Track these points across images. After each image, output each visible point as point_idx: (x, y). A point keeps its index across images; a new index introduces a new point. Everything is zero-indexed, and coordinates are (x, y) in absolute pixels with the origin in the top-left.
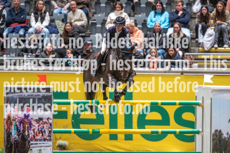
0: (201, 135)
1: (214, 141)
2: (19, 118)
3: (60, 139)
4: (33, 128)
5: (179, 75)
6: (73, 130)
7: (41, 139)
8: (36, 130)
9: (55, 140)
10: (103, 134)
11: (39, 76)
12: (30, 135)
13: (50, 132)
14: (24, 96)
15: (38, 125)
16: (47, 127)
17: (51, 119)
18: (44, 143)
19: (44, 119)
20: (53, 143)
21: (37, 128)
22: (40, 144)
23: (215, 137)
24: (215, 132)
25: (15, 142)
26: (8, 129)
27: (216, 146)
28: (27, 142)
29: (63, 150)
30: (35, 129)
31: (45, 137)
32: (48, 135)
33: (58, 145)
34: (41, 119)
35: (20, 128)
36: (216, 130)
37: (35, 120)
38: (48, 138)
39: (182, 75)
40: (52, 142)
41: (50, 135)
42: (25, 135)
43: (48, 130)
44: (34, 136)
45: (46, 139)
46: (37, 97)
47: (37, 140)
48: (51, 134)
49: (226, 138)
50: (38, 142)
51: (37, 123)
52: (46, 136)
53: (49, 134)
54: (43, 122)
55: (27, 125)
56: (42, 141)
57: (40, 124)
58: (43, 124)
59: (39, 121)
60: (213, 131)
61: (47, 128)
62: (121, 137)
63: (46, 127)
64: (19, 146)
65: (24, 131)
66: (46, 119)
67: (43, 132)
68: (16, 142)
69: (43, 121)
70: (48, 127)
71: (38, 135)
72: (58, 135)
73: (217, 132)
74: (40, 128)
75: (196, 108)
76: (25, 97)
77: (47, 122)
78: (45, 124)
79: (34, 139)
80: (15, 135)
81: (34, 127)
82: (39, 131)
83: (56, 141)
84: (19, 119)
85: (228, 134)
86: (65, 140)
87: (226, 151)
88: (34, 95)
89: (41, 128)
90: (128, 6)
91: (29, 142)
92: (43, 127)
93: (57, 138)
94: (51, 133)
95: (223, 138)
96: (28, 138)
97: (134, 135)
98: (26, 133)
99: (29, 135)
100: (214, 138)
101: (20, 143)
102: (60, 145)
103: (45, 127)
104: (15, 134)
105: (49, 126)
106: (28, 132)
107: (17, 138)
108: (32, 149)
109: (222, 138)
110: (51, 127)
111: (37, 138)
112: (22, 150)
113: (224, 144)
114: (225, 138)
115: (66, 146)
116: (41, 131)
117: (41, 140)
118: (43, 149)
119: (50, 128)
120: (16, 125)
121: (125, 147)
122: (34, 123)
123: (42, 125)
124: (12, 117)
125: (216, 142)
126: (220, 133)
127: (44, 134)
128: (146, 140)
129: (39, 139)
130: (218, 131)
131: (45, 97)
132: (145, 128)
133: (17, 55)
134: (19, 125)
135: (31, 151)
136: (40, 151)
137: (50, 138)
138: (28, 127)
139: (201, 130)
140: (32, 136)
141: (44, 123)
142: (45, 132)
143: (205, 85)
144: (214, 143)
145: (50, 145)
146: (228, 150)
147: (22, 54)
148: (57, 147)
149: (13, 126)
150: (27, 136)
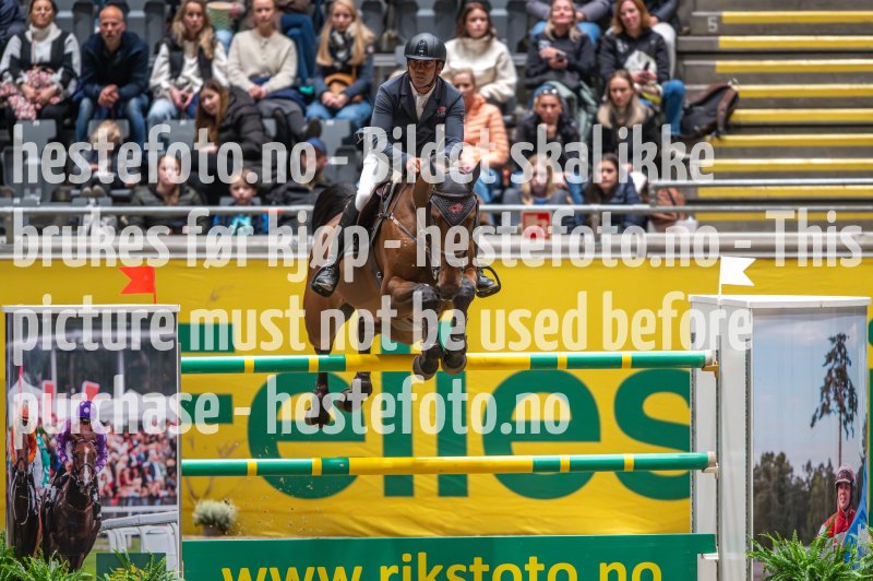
0: (713, 474)
1: (759, 495)
3: (207, 495)
4: (109, 459)
6: (252, 463)
7: (140, 498)
8: (120, 466)
9: (190, 501)
10: (362, 477)
11: (128, 271)
12: (101, 484)
13: (171, 471)
15: (126, 446)
16: (161, 455)
18: (151, 512)
20: (181, 510)
21: (126, 458)
22: (134, 514)
23: (762, 479)
24: (762, 463)
25: (47, 510)
26: (21, 463)
27: (768, 510)
28: (90, 507)
29: (216, 535)
30: (117, 462)
31: (153, 489)
32: (163, 483)
33: (202, 517)
35: (64, 458)
36: (767, 454)
38: (163, 493)
40: (177, 507)
41: (173, 482)
42: (82, 483)
43: (163, 466)
45: (157, 497)
48: (175, 479)
49: (804, 484)
50: (130, 509)
51: (125, 441)
52: (157, 485)
53: (169, 480)
54: (145, 435)
55: (89, 446)
56: (141, 504)
57: (135, 442)
58: (146, 444)
59: (131, 434)
60: (756, 460)
61: (159, 459)
62: (426, 484)
63: (157, 453)
64: (62, 523)
65: (77, 470)
67: (146, 470)
68: (51, 510)
70: (164, 454)
71: (128, 482)
72: (200, 483)
73: (771, 461)
74: (134, 457)
75: (694, 377)
77: (162, 435)
78: (151, 442)
80: (46, 485)
81: (114, 455)
82: (132, 468)
83: (194, 505)
85: (809, 467)
86: (225, 499)
87: (803, 530)
89: (138, 458)
90: (444, 15)
91: (96, 509)
92: (147, 454)
93: (197, 493)
94: (173, 475)
95: (793, 482)
96: (92, 492)
97: (471, 478)
98: (87, 475)
99: (95, 483)
100: (761, 484)
101: (64, 512)
102: (205, 516)
103: (152, 452)
104: (45, 481)
105: (167, 449)
106: (93, 472)
107: (52, 496)
108: (109, 532)
109: (787, 483)
110: (173, 455)
111: (125, 492)
112: (72, 539)
113: (795, 502)
114: (800, 483)
115: (227, 520)
116: (139, 467)
117: (137, 501)
118: (149, 534)
119: (170, 457)
120: (50, 450)
121: (441, 522)
122: (112, 440)
123: (142, 447)
125: (768, 500)
126: (780, 466)
127: (149, 478)
129: (133, 498)
130: (774, 459)
132: (510, 452)
133: (49, 196)
134: (59, 449)
135: (103, 540)
136: (136, 540)
137: (172, 494)
138: (92, 456)
139: (711, 455)
140: (108, 488)
141: (148, 439)
142: (151, 470)
143: (723, 293)
144: (758, 501)
145: (173, 519)
146: (809, 524)
147: (68, 193)
148: (196, 525)
149: (38, 453)
150: (87, 487)
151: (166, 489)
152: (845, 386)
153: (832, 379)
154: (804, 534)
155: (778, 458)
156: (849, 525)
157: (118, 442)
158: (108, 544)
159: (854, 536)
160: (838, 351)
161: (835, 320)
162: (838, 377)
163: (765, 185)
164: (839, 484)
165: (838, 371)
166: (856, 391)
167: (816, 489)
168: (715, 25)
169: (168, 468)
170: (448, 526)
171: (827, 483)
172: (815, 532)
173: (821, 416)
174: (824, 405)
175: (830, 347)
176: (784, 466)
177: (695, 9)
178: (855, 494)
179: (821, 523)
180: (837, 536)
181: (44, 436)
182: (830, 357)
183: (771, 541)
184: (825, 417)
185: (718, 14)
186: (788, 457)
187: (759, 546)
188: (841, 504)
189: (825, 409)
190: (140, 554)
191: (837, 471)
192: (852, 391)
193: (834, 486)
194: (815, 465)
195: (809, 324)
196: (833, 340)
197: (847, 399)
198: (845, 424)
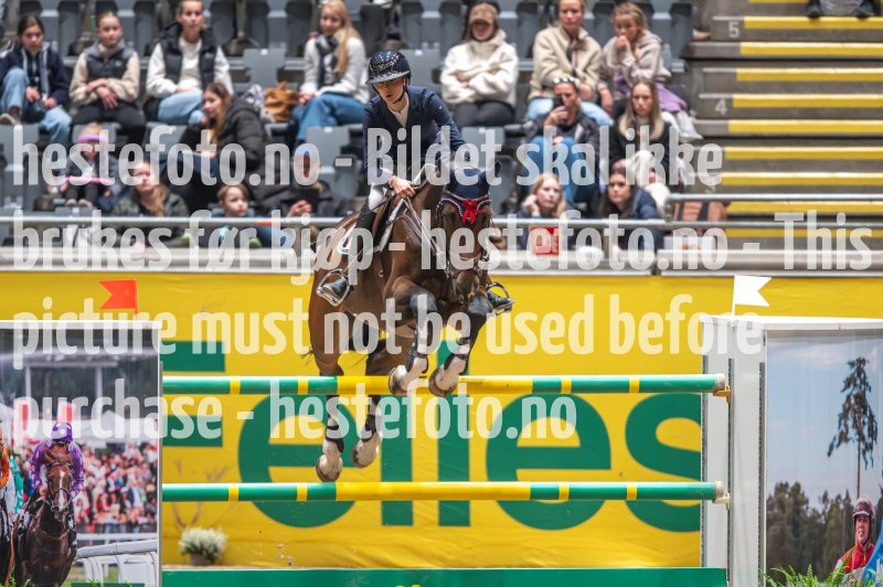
0: (724, 504)
1: (772, 528)
2: (34, 443)
3: (195, 522)
4: (86, 484)
5: (647, 276)
6: (237, 487)
7: (118, 526)
8: (97, 491)
9: (177, 528)
10: (358, 504)
11: (108, 285)
12: (77, 510)
13: (151, 497)
14: (53, 360)
15: (103, 470)
16: (140, 480)
17: (153, 448)
18: (129, 541)
19: (127, 447)
20: (162, 537)
21: (103, 482)
22: (112, 541)
23: (776, 511)
24: (776, 494)
25: (20, 537)
27: (782, 544)
28: (64, 535)
29: (205, 565)
30: (94, 487)
31: (132, 515)
32: (142, 509)
33: (189, 546)
34: (115, 448)
35: (38, 482)
36: (781, 485)
37: (93, 451)
38: (142, 520)
39: (654, 277)
40: (157, 535)
41: (153, 508)
42: (57, 508)
43: (142, 491)
44: (90, 514)
45: (136, 524)
46: (99, 365)
47: (101, 529)
48: (155, 505)
49: (819, 516)
50: (107, 536)
51: (103, 463)
52: (137, 511)
53: (149, 506)
54: (124, 459)
55: (65, 470)
56: (119, 531)
57: (113, 466)
58: (125, 468)
59: (109, 457)
60: (769, 490)
61: (139, 484)
62: (426, 511)
63: (137, 478)
64: (35, 551)
65: (52, 494)
66: (136, 447)
67: (125, 495)
68: (24, 537)
69: (125, 454)
70: (144, 478)
71: (106, 508)
72: (186, 509)
73: (786, 492)
74: (111, 482)
75: (705, 402)
76: (55, 365)
77: (141, 459)
78: (130, 466)
79: (90, 524)
80: (19, 511)
81: (91, 479)
82: (109, 494)
83: (180, 533)
84: (33, 448)
85: (825, 498)
86: (214, 526)
87: (818, 565)
88: (89, 359)
89: (116, 483)
90: (450, 16)
91: (72, 536)
92: (125, 478)
93: (183, 520)
94: (154, 501)
95: (809, 515)
96: (68, 519)
97: (475, 506)
98: (62, 501)
99: (70, 508)
100: (774, 516)
101: (38, 540)
102: (193, 545)
103: (131, 477)
104: (18, 506)
105: (147, 473)
106: (68, 497)
107: (26, 521)
108: (84, 560)
109: (802, 515)
110: (154, 480)
111: (102, 519)
112: (46, 567)
113: (810, 536)
114: (816, 515)
115: (216, 550)
116: (117, 492)
117: (115, 528)
118: (126, 563)
119: (150, 482)
120: (23, 473)
121: (443, 554)
122: (89, 463)
123: (120, 471)
124: (6, 440)
125: (783, 532)
126: (796, 497)
127: (128, 503)
128: (518, 524)
129: (111, 525)
130: (789, 490)
131: (132, 364)
132: (515, 478)
133: (31, 204)
134: (33, 473)
135: (78, 569)
136: (113, 568)
137: (152, 521)
138: (67, 481)
139: (719, 484)
140: (84, 514)
141: (127, 463)
142: (130, 496)
143: (736, 314)
144: (772, 533)
145: (152, 547)
146: (825, 558)
147: (51, 201)
148: (183, 554)
149: (11, 476)
150: (62, 513)
151: (145, 515)
152: (865, 413)
153: (850, 406)
154: (820, 569)
155: (793, 489)
156: (868, 559)
157: (94, 465)
158: (83, 573)
159: (872, 571)
160: (858, 376)
161: (854, 343)
162: (856, 403)
163: (788, 200)
164: (857, 517)
165: (857, 397)
166: (876, 419)
167: (832, 522)
168: (737, 30)
169: (148, 494)
170: (449, 557)
171: (844, 515)
172: (831, 567)
173: (839, 445)
174: (842, 433)
175: (849, 372)
176: (799, 497)
177: (716, 14)
178: (874, 526)
179: (838, 558)
180: (854, 571)
181: (17, 458)
182: (849, 382)
183: (785, 576)
184: (843, 445)
185: (739, 18)
186: (804, 488)
187: (771, 581)
188: (859, 538)
189: (843, 437)
190: (117, 585)
191: (855, 503)
192: (872, 418)
193: (852, 519)
194: (832, 496)
195: (828, 347)
196: (852, 364)
197: (866, 427)
198: (864, 453)
